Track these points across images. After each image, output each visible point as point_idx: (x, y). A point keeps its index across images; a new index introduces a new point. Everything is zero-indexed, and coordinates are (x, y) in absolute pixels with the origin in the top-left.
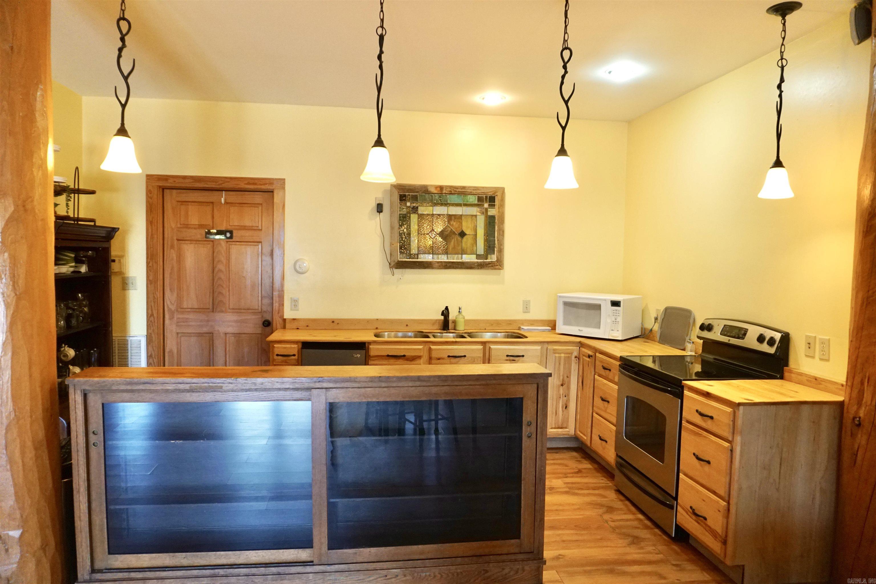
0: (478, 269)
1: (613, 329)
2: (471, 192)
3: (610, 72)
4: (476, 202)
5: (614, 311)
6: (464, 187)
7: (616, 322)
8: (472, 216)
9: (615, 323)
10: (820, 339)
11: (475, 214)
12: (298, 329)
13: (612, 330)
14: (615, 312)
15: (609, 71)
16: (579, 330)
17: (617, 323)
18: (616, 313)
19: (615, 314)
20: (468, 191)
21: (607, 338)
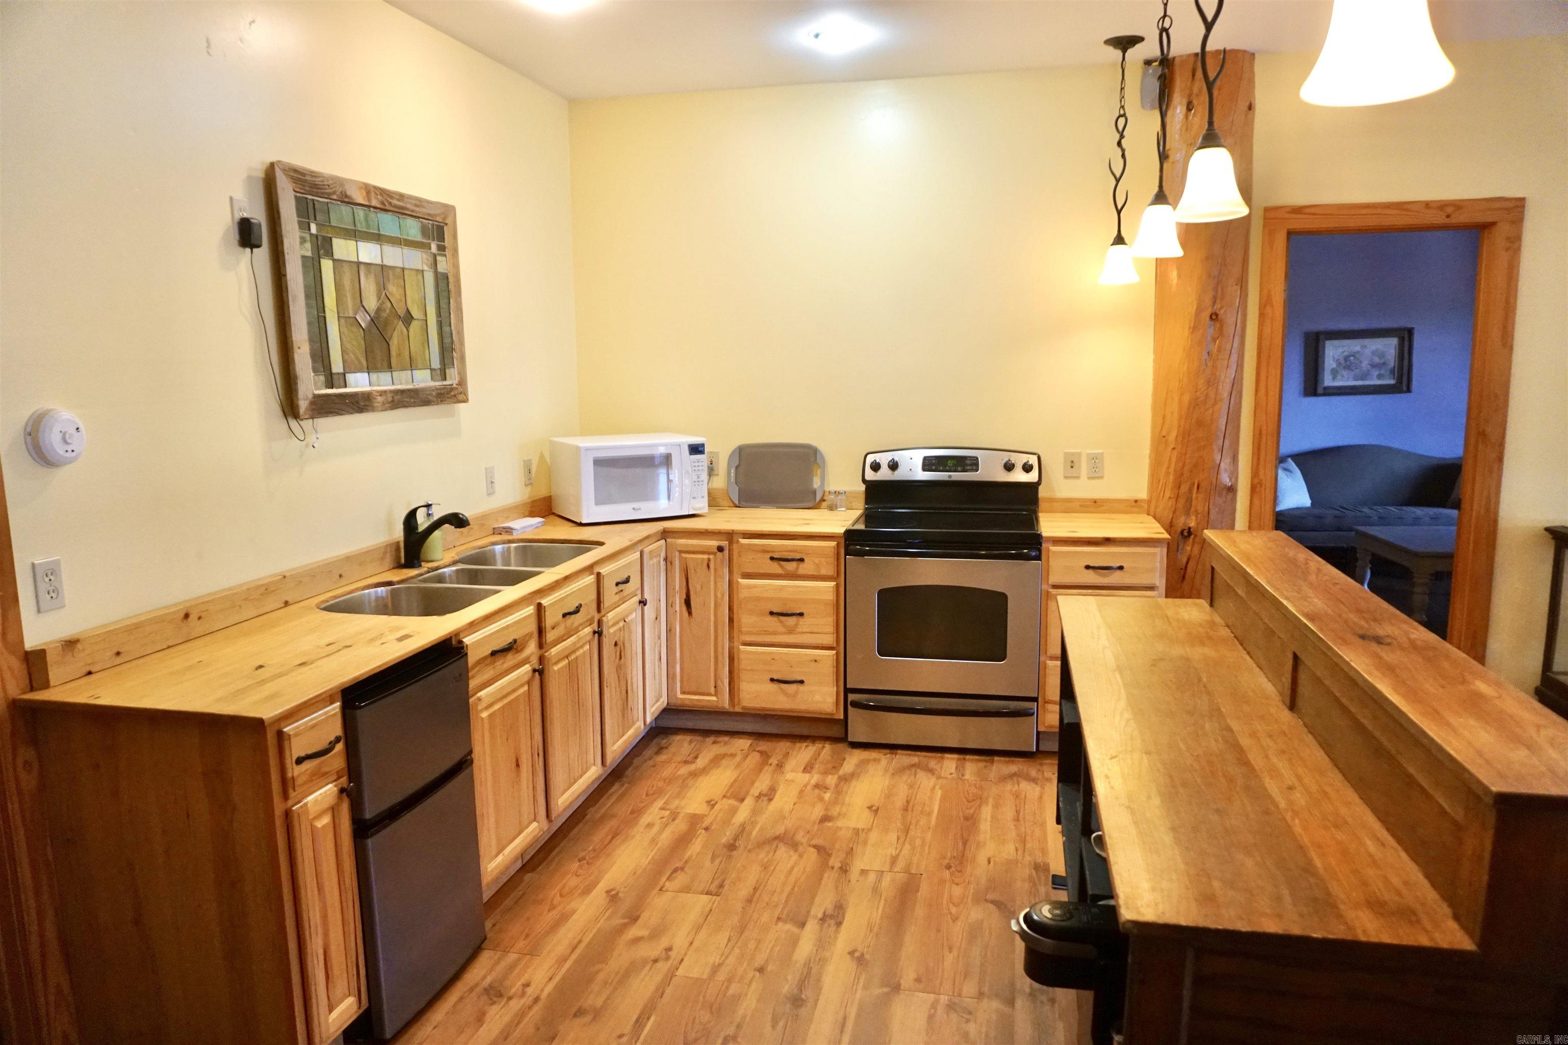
0: (437, 404)
1: (695, 495)
2: (412, 211)
3: (817, 36)
4: (419, 238)
5: (694, 462)
6: (401, 196)
7: (699, 481)
8: (418, 270)
9: (697, 483)
10: (1088, 455)
11: (420, 268)
12: (90, 673)
13: (694, 498)
14: (696, 464)
15: (815, 32)
16: (634, 509)
17: (700, 483)
18: (699, 466)
19: (697, 468)
20: (409, 206)
21: (686, 513)
